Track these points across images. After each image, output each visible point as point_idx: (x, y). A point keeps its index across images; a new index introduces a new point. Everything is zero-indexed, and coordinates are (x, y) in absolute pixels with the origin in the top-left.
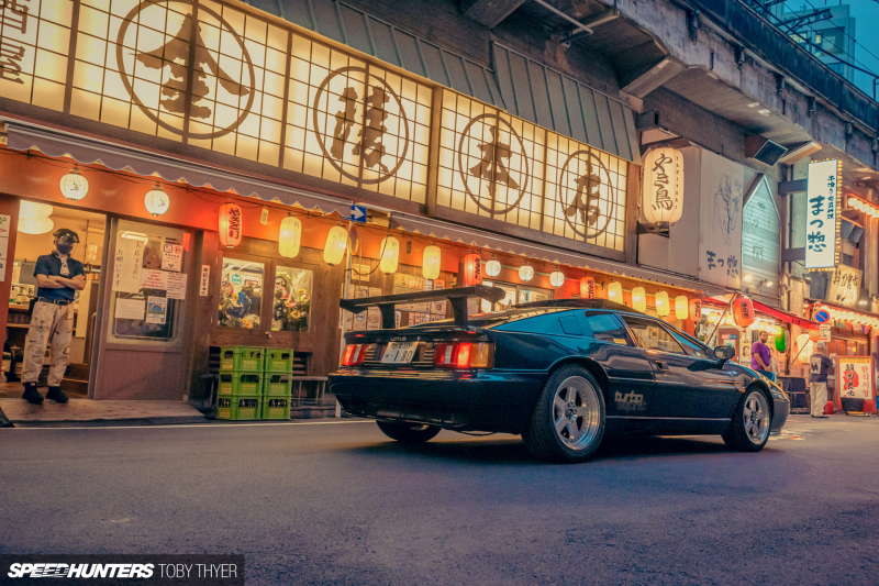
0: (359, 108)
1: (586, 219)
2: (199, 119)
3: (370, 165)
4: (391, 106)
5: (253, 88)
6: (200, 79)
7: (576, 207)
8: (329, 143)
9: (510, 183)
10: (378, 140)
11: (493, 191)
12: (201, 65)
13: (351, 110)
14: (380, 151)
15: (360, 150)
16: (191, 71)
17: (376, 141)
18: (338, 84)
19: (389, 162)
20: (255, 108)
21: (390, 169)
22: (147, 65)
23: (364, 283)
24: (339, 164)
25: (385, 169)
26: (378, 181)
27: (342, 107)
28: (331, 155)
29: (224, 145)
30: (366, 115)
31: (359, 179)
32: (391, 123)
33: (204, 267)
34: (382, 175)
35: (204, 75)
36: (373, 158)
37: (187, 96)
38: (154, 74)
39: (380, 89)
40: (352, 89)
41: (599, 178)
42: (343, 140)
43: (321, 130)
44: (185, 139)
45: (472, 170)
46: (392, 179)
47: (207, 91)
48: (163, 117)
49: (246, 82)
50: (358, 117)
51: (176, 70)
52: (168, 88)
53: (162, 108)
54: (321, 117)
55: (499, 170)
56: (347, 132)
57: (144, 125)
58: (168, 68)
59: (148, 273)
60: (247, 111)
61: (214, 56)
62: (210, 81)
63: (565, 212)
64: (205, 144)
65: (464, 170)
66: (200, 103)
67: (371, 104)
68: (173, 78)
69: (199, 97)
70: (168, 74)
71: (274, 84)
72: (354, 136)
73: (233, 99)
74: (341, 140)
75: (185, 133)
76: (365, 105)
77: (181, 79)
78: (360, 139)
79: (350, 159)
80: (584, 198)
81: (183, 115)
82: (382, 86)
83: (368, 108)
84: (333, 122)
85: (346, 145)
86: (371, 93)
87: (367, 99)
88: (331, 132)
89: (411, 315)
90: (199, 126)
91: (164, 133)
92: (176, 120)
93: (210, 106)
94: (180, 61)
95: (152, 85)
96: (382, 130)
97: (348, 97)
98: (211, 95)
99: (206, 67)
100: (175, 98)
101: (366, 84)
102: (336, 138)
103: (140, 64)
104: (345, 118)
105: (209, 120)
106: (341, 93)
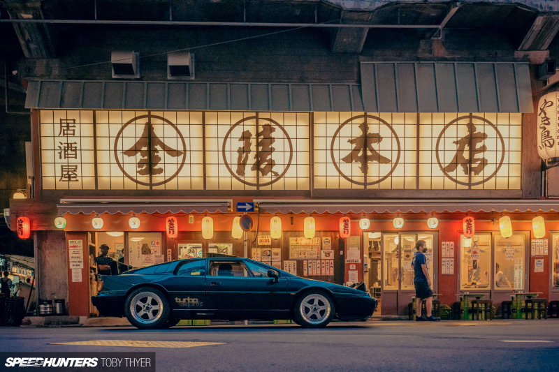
0: (253, 141)
1: (469, 171)
2: (158, 175)
3: (264, 173)
4: (277, 133)
5: (185, 150)
6: (156, 154)
7: (457, 164)
8: (234, 169)
9: (381, 160)
10: (269, 157)
11: (365, 169)
12: (156, 147)
13: (248, 144)
14: (272, 163)
15: (257, 167)
16: (151, 152)
17: (267, 159)
18: (238, 132)
19: (278, 169)
20: (187, 161)
21: (280, 173)
22: (129, 156)
23: (267, 246)
24: (242, 179)
25: (276, 174)
26: (271, 183)
27: (241, 144)
28: (237, 175)
29: (172, 185)
30: (258, 145)
31: (258, 185)
32: (277, 145)
33: (168, 250)
34: (273, 179)
35: (157, 151)
36: (267, 169)
37: (150, 165)
38: (132, 159)
39: (268, 125)
40: (248, 131)
41: (484, 134)
42: (244, 164)
43: (229, 162)
44: (151, 188)
45: (343, 159)
46: (282, 179)
47: (160, 159)
48: (139, 179)
49: (181, 148)
50: (253, 147)
51: (143, 154)
52: (140, 164)
53: (138, 175)
54: (227, 154)
55: (369, 153)
56: (247, 158)
57: (131, 185)
58: (139, 154)
59: (144, 257)
60: (183, 164)
61: (162, 140)
62: (161, 154)
63: (444, 170)
64: (161, 187)
65: (337, 161)
66: (157, 167)
67: (262, 137)
68: (142, 158)
69: (156, 164)
70: (139, 156)
71: (196, 144)
72: (252, 159)
73: (174, 160)
74: (242, 165)
75: (151, 184)
76: (257, 139)
77: (146, 158)
78: (255, 160)
79: (250, 174)
80: (466, 155)
81: (149, 175)
82: (269, 122)
83: (260, 140)
84: (236, 155)
85: (246, 166)
86: (261, 129)
87: (258, 135)
88: (235, 161)
89: (305, 262)
90: (158, 178)
91: (141, 187)
92: (145, 179)
93: (162, 166)
94: (145, 149)
95: (132, 165)
96: (272, 150)
97: (246, 137)
98: (162, 161)
99: (158, 147)
100: (144, 168)
101: (257, 125)
102: (239, 164)
103: (125, 156)
104: (244, 151)
105: (162, 174)
106: (240, 136)
